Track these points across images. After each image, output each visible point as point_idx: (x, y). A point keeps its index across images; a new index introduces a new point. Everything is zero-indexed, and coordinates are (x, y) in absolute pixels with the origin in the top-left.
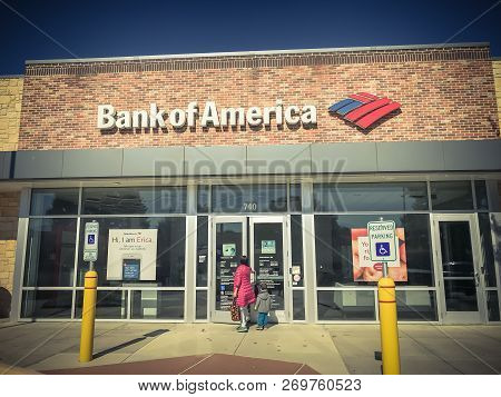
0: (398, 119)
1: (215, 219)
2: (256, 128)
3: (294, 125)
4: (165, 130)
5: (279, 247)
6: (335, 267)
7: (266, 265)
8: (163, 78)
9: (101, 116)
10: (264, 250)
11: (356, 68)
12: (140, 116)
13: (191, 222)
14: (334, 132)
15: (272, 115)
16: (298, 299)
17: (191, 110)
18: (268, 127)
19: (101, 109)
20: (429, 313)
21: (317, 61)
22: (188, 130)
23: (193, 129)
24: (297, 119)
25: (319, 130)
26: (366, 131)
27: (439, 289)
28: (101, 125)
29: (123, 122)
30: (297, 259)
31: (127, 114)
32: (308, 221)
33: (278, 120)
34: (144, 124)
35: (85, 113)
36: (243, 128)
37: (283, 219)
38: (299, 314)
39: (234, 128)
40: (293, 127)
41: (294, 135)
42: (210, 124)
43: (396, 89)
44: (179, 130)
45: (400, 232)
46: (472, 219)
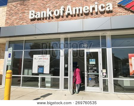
2: (87, 14)
3: (103, 12)
4: (52, 18)
7: (91, 69)
9: (30, 14)
10: (91, 63)
12: (44, 14)
14: (120, 14)
15: (93, 9)
16: (105, 82)
17: (62, 9)
18: (92, 14)
19: (30, 12)
22: (61, 17)
23: (63, 17)
24: (104, 9)
25: (113, 13)
28: (30, 18)
29: (38, 16)
30: (105, 66)
31: (39, 13)
33: (96, 10)
34: (45, 16)
35: (26, 14)
36: (82, 15)
37: (99, 50)
38: (105, 89)
39: (78, 15)
40: (102, 13)
42: (69, 14)
44: (57, 17)
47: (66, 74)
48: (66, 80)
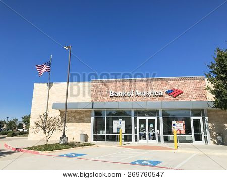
0: (182, 94)
1: (139, 118)
2: (148, 96)
4: (126, 97)
5: (154, 125)
6: (168, 131)
7: (151, 129)
9: (111, 93)
10: (151, 126)
11: (172, 82)
12: (120, 93)
13: (133, 119)
14: (167, 98)
15: (152, 93)
16: (159, 137)
17: (132, 92)
18: (151, 96)
19: (111, 91)
20: (191, 141)
21: (162, 80)
22: (131, 97)
23: (133, 96)
24: (158, 95)
25: (163, 97)
26: (175, 97)
27: (193, 136)
28: (111, 95)
29: (116, 95)
30: (159, 128)
31: (117, 93)
32: (161, 119)
33: (153, 95)
34: (121, 95)
36: (145, 96)
37: (155, 118)
38: (159, 140)
39: (143, 96)
41: (157, 98)
42: (137, 95)
43: (182, 87)
44: (129, 97)
45: (183, 122)
46: (201, 119)
47: (136, 132)
48: (136, 137)
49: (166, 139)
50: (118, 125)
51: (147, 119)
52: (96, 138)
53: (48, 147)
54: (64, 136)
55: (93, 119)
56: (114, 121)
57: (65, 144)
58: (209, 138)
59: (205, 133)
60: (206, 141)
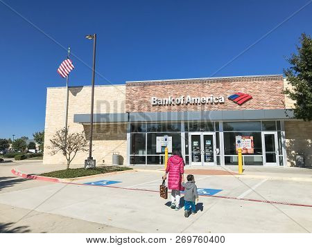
0: (251, 101)
1: (191, 134)
2: (204, 104)
4: (173, 105)
5: (212, 143)
6: (231, 149)
7: (208, 148)
8: (172, 87)
9: (153, 100)
10: (207, 143)
11: (237, 84)
12: (166, 101)
13: (183, 134)
14: (230, 105)
15: (209, 100)
16: (218, 158)
17: (182, 98)
18: (208, 104)
19: (153, 98)
20: (261, 163)
21: (224, 81)
22: (181, 105)
23: (183, 104)
24: (217, 101)
25: (225, 105)
26: (241, 105)
27: (264, 156)
28: (153, 103)
29: (160, 102)
30: (218, 146)
31: (161, 100)
32: (221, 134)
33: (211, 102)
34: (167, 103)
36: (199, 104)
37: (214, 134)
38: (218, 163)
39: (197, 104)
40: (216, 104)
41: (216, 106)
42: (188, 103)
43: (251, 90)
44: (178, 105)
45: (252, 137)
46: (275, 133)
48: (187, 158)
49: (228, 161)
50: (163, 143)
51: (202, 134)
52: (134, 161)
53: (70, 173)
54: (91, 158)
55: (129, 135)
56: (157, 138)
57: (92, 169)
58: (285, 159)
59: (281, 153)
60: (281, 162)
